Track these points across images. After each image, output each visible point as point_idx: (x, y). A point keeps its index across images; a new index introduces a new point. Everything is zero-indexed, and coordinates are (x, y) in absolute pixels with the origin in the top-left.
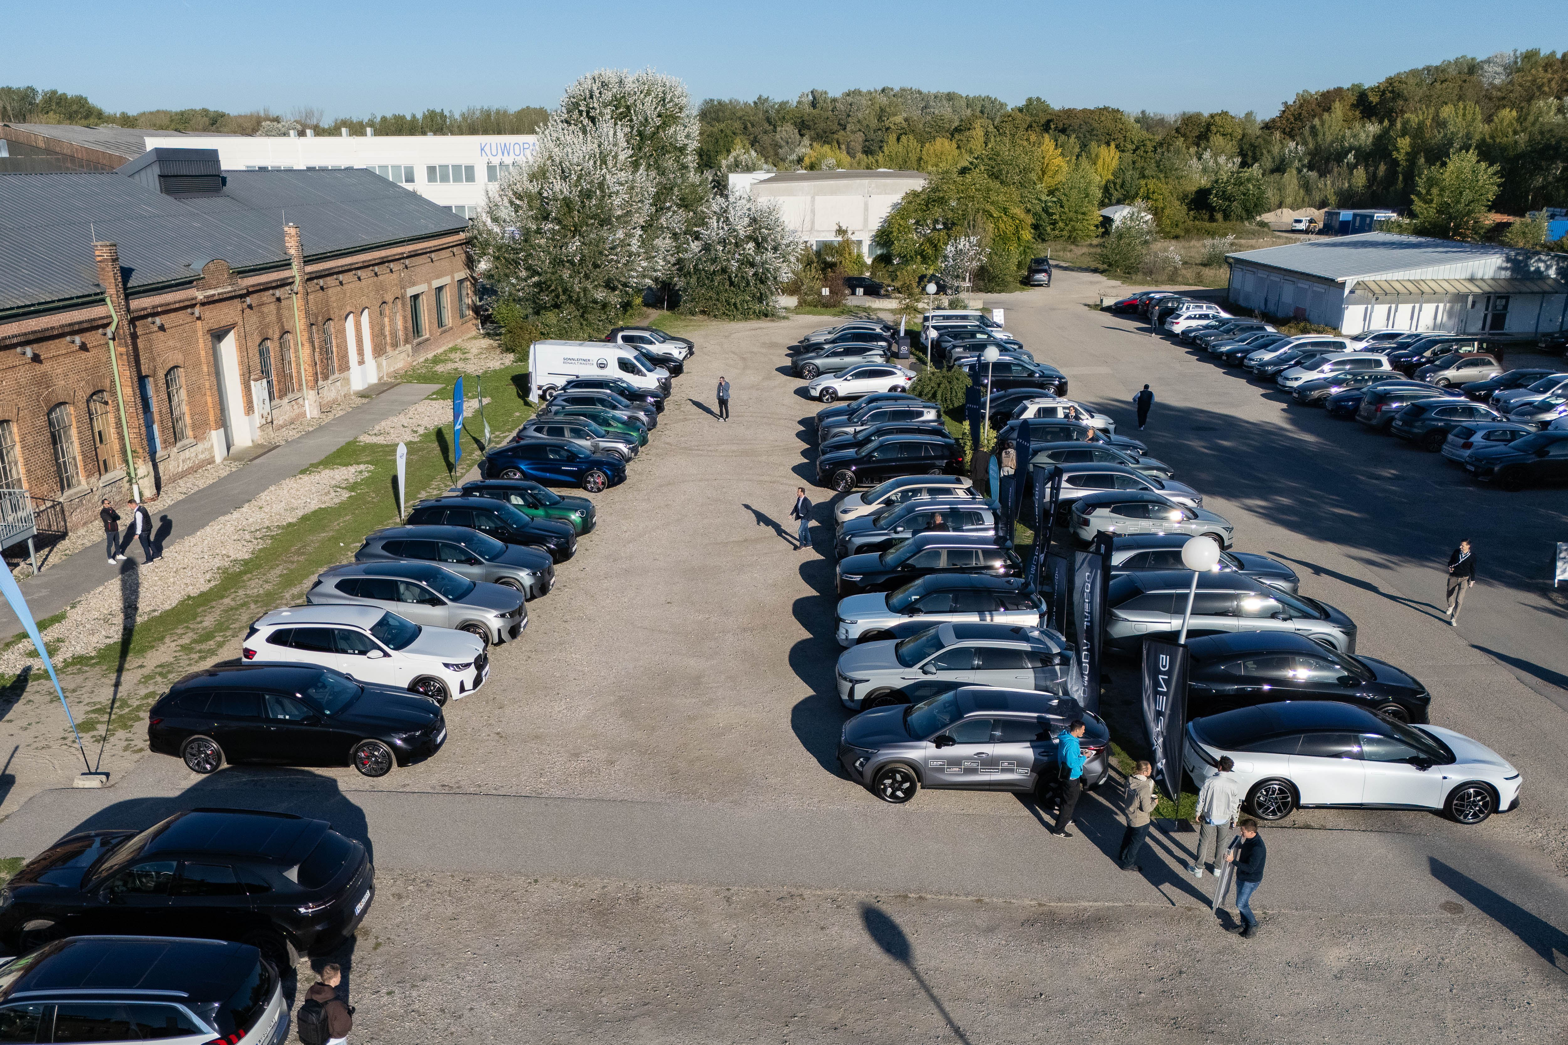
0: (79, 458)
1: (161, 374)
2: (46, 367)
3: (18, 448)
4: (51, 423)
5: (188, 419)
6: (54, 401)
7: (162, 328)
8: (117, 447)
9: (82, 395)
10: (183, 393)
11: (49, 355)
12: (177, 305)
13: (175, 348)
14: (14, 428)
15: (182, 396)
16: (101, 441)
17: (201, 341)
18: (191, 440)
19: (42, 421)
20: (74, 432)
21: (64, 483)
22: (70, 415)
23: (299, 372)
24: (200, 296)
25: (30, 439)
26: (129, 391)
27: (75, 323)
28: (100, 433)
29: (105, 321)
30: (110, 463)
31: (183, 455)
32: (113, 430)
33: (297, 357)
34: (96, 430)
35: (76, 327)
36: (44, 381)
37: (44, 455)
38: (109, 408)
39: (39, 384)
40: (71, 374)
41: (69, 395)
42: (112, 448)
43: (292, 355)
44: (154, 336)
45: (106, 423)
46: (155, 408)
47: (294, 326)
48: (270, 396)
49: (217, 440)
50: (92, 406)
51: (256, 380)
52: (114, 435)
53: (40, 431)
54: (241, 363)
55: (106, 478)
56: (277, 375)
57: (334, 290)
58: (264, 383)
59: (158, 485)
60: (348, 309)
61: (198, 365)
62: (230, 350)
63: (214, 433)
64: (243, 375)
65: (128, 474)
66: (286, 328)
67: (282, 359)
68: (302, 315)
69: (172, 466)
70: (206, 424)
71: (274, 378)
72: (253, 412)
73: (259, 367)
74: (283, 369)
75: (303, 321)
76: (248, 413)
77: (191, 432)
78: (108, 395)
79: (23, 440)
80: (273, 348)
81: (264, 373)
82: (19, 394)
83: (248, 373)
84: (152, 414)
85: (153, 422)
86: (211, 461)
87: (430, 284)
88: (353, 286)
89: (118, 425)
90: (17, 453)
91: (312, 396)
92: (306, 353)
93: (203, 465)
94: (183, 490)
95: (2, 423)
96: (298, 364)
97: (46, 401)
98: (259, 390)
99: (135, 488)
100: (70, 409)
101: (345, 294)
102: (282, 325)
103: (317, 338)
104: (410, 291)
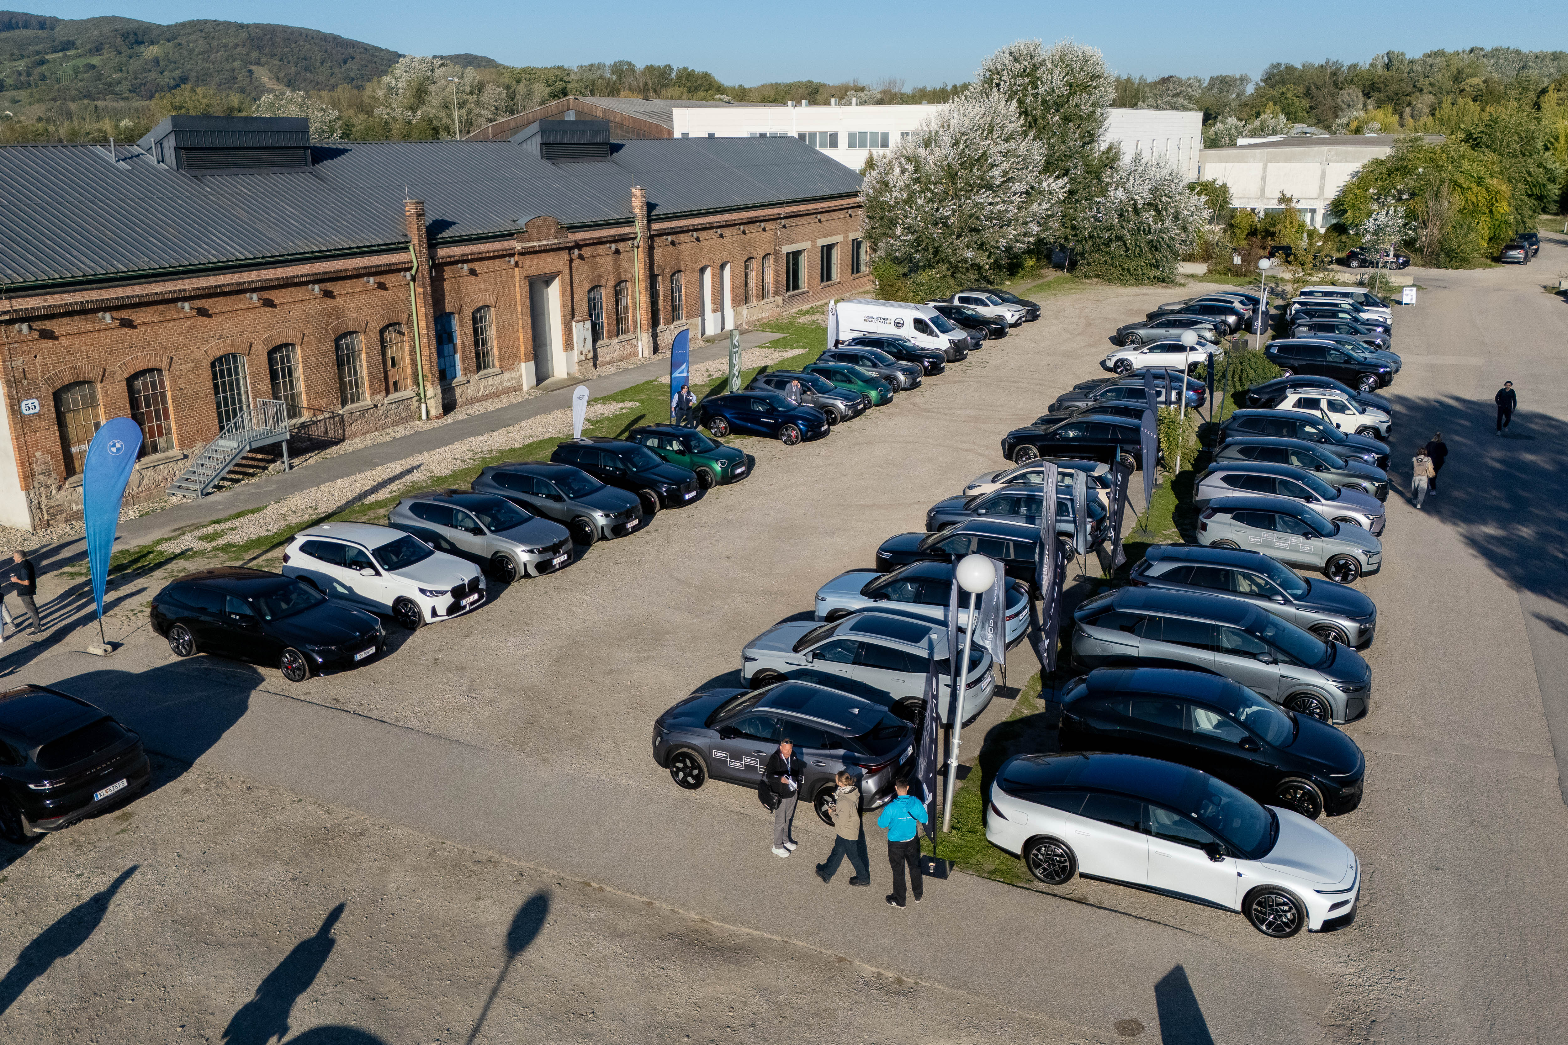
0: (366, 378)
1: (468, 312)
2: (339, 302)
3: (300, 366)
4: (338, 347)
5: (496, 352)
6: (344, 329)
7: (473, 273)
8: (409, 371)
9: (375, 326)
10: (493, 329)
11: (342, 292)
12: (491, 254)
13: (487, 290)
14: (299, 350)
15: (492, 334)
16: (393, 365)
17: (517, 285)
18: (497, 370)
19: (329, 345)
20: (363, 356)
21: (345, 397)
22: (361, 342)
23: (635, 317)
24: (519, 246)
25: (313, 361)
26: (423, 325)
27: (371, 267)
28: (393, 359)
29: (406, 266)
30: (401, 383)
31: (484, 382)
32: (407, 357)
33: (634, 303)
34: (389, 356)
35: (373, 270)
36: (336, 313)
37: (327, 374)
38: (406, 338)
39: (330, 315)
40: (365, 309)
41: (360, 325)
42: (404, 372)
43: (630, 301)
44: (464, 280)
45: (401, 350)
46: (458, 340)
47: (633, 276)
48: (596, 336)
49: (526, 371)
50: (387, 335)
51: (578, 321)
52: (408, 362)
53: (324, 354)
54: (563, 306)
55: (393, 396)
56: (608, 318)
57: (688, 246)
58: (588, 324)
59: (448, 406)
60: (704, 263)
61: (512, 306)
62: (554, 295)
63: (523, 365)
64: (564, 316)
65: (418, 394)
66: (624, 277)
67: (617, 304)
68: (642, 266)
69: (470, 391)
70: (516, 357)
71: (605, 320)
72: (572, 349)
73: (586, 310)
74: (617, 315)
75: (642, 272)
76: (566, 350)
77: (497, 363)
78: (404, 328)
79: (305, 361)
80: (606, 295)
81: (591, 315)
82: (306, 323)
83: (570, 315)
84: (455, 345)
85: (455, 352)
86: (518, 388)
87: (814, 242)
88: (712, 242)
89: (413, 352)
90: (299, 372)
91: (645, 338)
92: (643, 300)
93: (507, 391)
94: (471, 412)
95: (286, 345)
96: (635, 310)
97: (334, 329)
98: (582, 331)
99: (423, 406)
100: (362, 337)
101: (701, 249)
102: (619, 275)
103: (662, 287)
104: (787, 248)
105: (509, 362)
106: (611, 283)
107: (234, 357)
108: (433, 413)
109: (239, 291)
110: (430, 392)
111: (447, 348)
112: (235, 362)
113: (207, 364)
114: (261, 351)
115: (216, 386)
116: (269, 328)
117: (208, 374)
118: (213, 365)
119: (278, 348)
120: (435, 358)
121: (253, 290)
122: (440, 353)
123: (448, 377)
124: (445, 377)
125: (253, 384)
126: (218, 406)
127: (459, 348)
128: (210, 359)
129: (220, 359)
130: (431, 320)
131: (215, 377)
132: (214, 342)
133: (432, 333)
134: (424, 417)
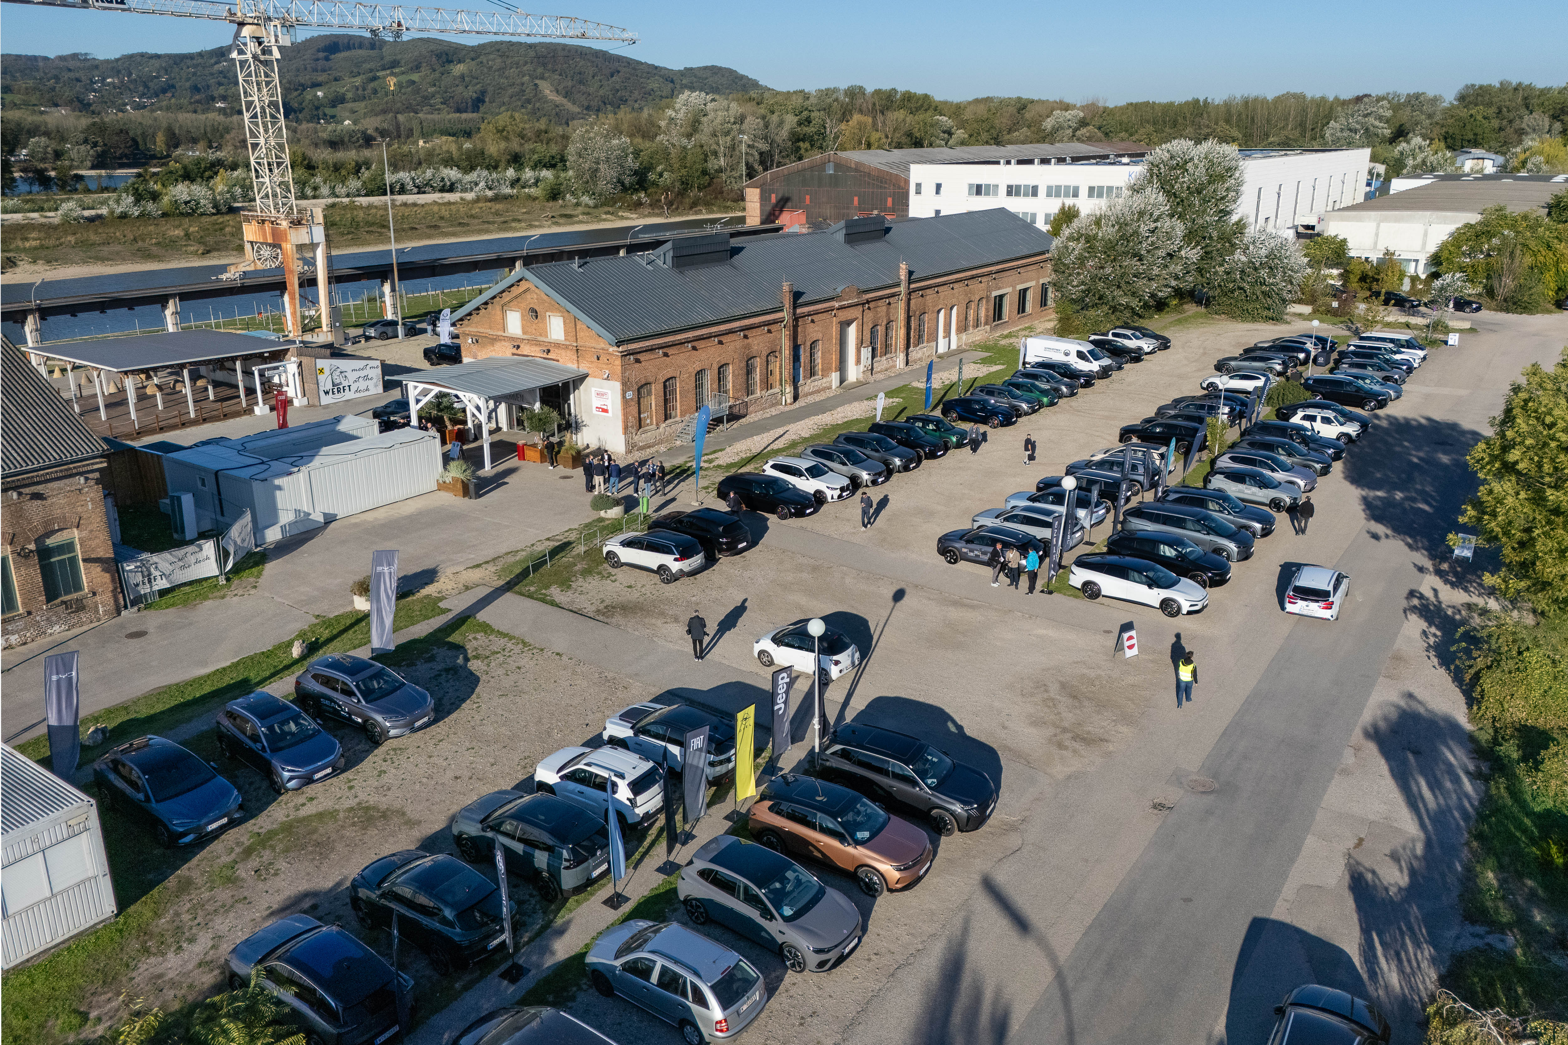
0: (758, 382)
1: (808, 344)
2: (750, 340)
3: (731, 375)
4: (747, 365)
5: (820, 366)
6: (751, 356)
7: (813, 321)
8: (779, 377)
9: (765, 353)
10: (820, 353)
11: (752, 335)
12: (822, 311)
13: (818, 331)
14: (731, 367)
15: (818, 355)
16: (771, 374)
17: (834, 327)
18: (820, 377)
19: (744, 364)
20: (758, 369)
21: (749, 391)
22: (758, 363)
23: (896, 343)
24: (837, 305)
25: (736, 373)
26: (787, 352)
27: (767, 321)
28: (771, 371)
29: (782, 319)
30: (774, 384)
31: (813, 384)
32: (778, 370)
33: (896, 334)
34: (770, 369)
35: (767, 323)
36: (748, 346)
37: (742, 380)
38: (778, 359)
39: (745, 348)
40: (761, 344)
41: (758, 353)
42: (776, 378)
43: (894, 334)
44: (808, 326)
45: (775, 367)
46: (802, 360)
47: (897, 318)
48: (874, 356)
49: (835, 377)
50: (769, 358)
51: (864, 347)
52: (778, 372)
53: (741, 369)
54: (857, 339)
55: (770, 392)
56: (881, 344)
57: (931, 297)
58: (870, 349)
59: (796, 398)
60: (940, 307)
61: (830, 339)
62: (852, 332)
63: (833, 374)
64: (857, 345)
65: (782, 391)
66: (892, 319)
67: (887, 335)
68: (903, 312)
69: (807, 389)
70: (830, 369)
71: (879, 346)
72: (860, 364)
73: (869, 340)
74: (886, 342)
75: (902, 316)
76: (857, 364)
77: (820, 373)
78: (777, 354)
79: (733, 372)
80: (881, 330)
81: (871, 344)
82: (735, 352)
83: (860, 345)
84: (801, 363)
85: (801, 366)
86: (830, 388)
87: (1014, 287)
88: (945, 294)
89: (781, 367)
90: (730, 378)
91: (902, 356)
92: (902, 332)
93: (823, 389)
94: (808, 401)
95: (726, 364)
96: (896, 338)
97: (747, 355)
98: (866, 353)
99: (784, 398)
100: (758, 359)
101: (939, 299)
102: (889, 318)
103: (914, 323)
104: (995, 293)
105: (826, 372)
106: (884, 323)
107: (704, 371)
108: (788, 401)
109: (709, 337)
110: (787, 390)
111: (797, 364)
112: (704, 373)
113: (694, 374)
114: (715, 367)
115: (696, 385)
116: (720, 355)
117: (694, 379)
118: (696, 375)
119: (722, 366)
120: (791, 372)
121: (714, 337)
122: (794, 368)
123: (797, 381)
124: (795, 381)
125: (711, 385)
126: (696, 394)
127: (803, 364)
128: (695, 372)
129: (699, 372)
130: (791, 349)
131: (696, 381)
132: (697, 363)
133: (791, 357)
134: (784, 404)
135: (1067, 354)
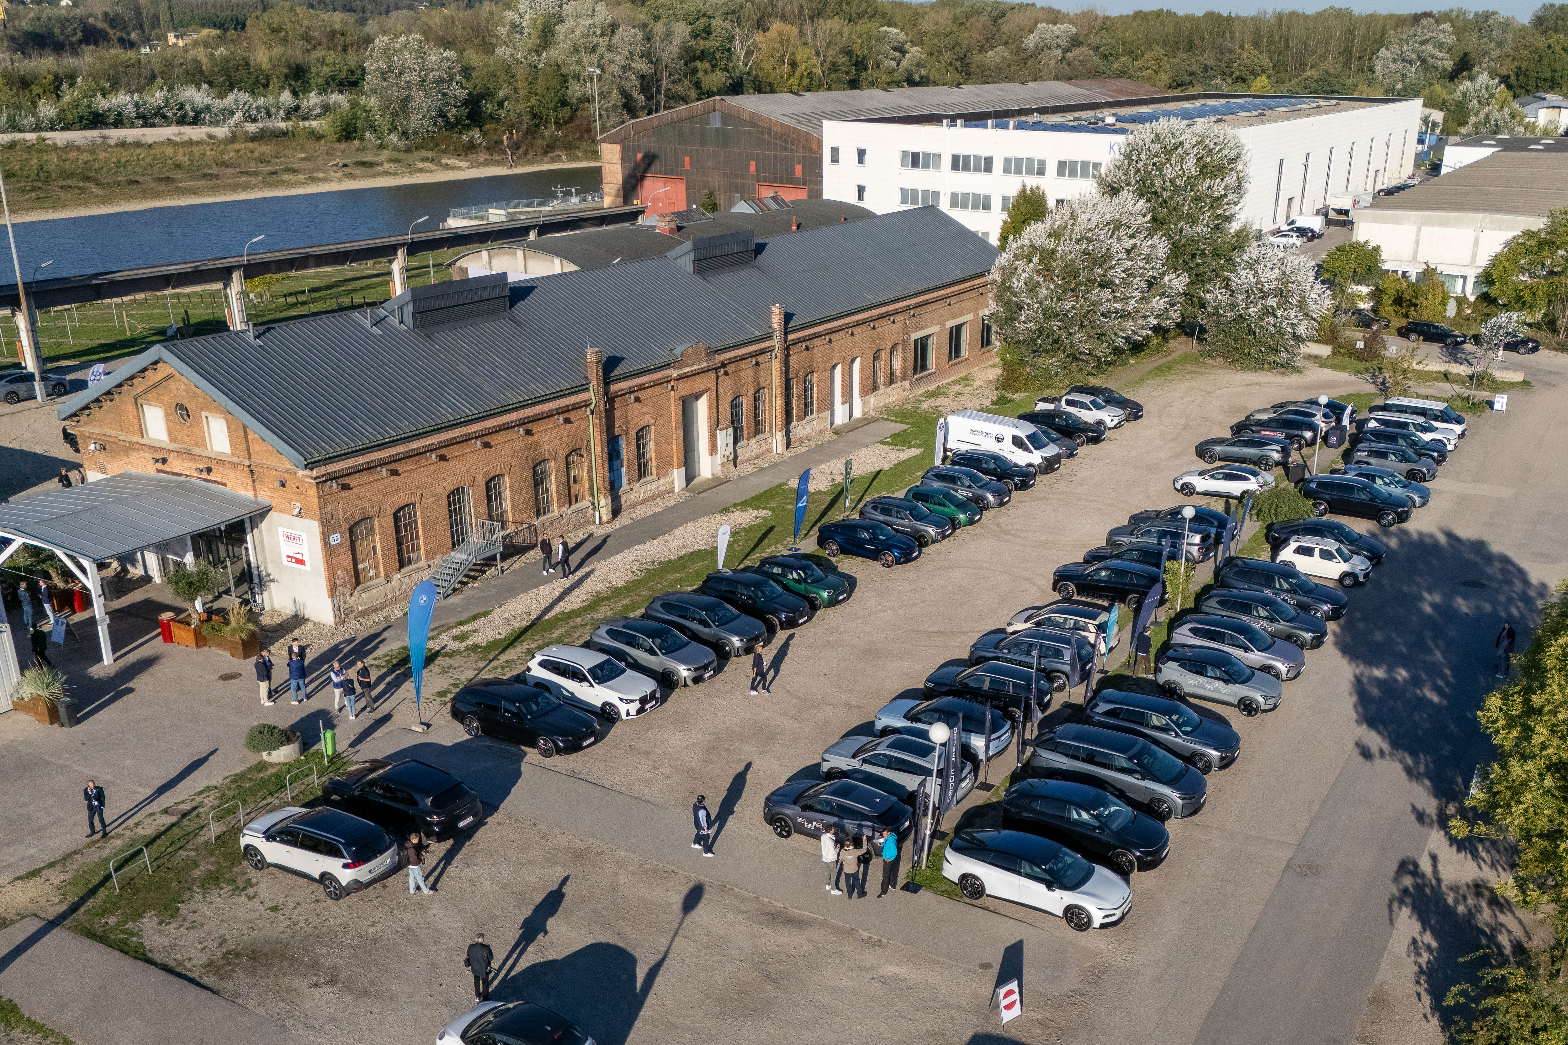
0: (555, 495)
1: (633, 433)
2: (536, 437)
3: (508, 490)
4: (535, 472)
5: (654, 462)
6: (540, 459)
7: (637, 400)
8: (587, 486)
9: (562, 454)
10: (652, 445)
11: (539, 430)
12: (653, 383)
13: (648, 413)
14: (507, 479)
15: (651, 447)
16: (575, 482)
17: (673, 405)
18: (655, 477)
19: (528, 472)
20: (553, 477)
21: (540, 512)
22: (552, 467)
23: (771, 418)
24: (674, 374)
25: (517, 486)
26: (598, 449)
27: (561, 407)
28: (575, 477)
29: (587, 403)
30: (581, 496)
31: (644, 488)
32: (585, 475)
33: (771, 406)
34: (572, 475)
35: (562, 409)
36: (535, 446)
37: (527, 494)
38: (585, 459)
39: (530, 449)
40: (555, 441)
41: (551, 454)
42: (583, 486)
43: (767, 405)
44: (630, 407)
45: (581, 470)
46: (624, 456)
47: (771, 382)
48: (736, 440)
49: (678, 476)
50: (571, 459)
51: (722, 429)
52: (586, 478)
53: (525, 480)
54: (710, 418)
55: (575, 507)
56: (748, 422)
57: (821, 348)
58: (730, 430)
59: (616, 512)
60: (835, 362)
61: (668, 422)
62: (703, 407)
63: (675, 471)
64: (710, 426)
65: (593, 504)
66: (762, 385)
67: (756, 409)
68: (778, 374)
69: (633, 497)
70: (670, 465)
71: (745, 424)
72: (716, 453)
73: (729, 418)
74: (756, 417)
75: (778, 379)
76: (711, 454)
77: (654, 472)
78: (583, 452)
79: (511, 486)
80: (746, 402)
81: (733, 422)
82: (513, 457)
83: (715, 424)
84: (622, 460)
85: (622, 466)
86: (669, 492)
87: (943, 324)
88: (843, 342)
89: (590, 470)
90: (507, 494)
91: (780, 436)
92: (778, 403)
93: (661, 495)
94: (633, 515)
95: (498, 476)
96: (771, 412)
97: (533, 459)
98: (724, 437)
99: (597, 513)
100: (552, 463)
101: (833, 349)
102: (758, 384)
103: (796, 389)
104: (914, 336)
105: (664, 469)
106: (751, 392)
107: (463, 488)
108: (605, 518)
109: (467, 439)
110: (603, 502)
111: (616, 464)
112: (463, 492)
113: (445, 497)
114: (481, 482)
115: (450, 511)
116: (487, 464)
117: (445, 503)
118: (449, 497)
119: (493, 479)
120: (607, 475)
121: (477, 438)
122: (611, 469)
123: (616, 487)
124: (614, 487)
125: (475, 508)
126: (451, 525)
127: (625, 463)
128: (447, 493)
129: (453, 492)
130: (605, 444)
131: (450, 506)
132: (450, 479)
133: (606, 456)
134: (597, 522)
135: (999, 440)
